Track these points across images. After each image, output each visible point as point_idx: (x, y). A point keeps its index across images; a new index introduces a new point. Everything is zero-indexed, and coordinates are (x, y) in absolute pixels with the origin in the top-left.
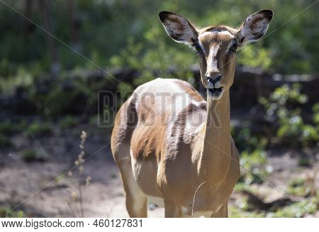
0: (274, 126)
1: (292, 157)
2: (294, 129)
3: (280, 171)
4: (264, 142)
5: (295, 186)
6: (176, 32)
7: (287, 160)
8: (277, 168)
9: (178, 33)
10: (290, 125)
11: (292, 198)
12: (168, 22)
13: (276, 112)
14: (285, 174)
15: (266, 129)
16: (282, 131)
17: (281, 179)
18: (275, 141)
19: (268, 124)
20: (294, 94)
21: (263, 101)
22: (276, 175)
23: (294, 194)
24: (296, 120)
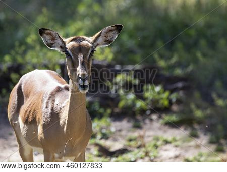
0: (116, 100)
1: (128, 121)
2: (130, 102)
3: (120, 130)
4: (109, 111)
5: (130, 140)
6: (50, 42)
7: (125, 124)
8: (118, 128)
9: (51, 42)
10: (127, 100)
11: (129, 148)
12: (45, 35)
14: (123, 133)
15: (110, 103)
16: (122, 104)
17: (121, 136)
18: (117, 110)
19: (112, 99)
22: (118, 133)
23: (130, 146)
24: (131, 96)
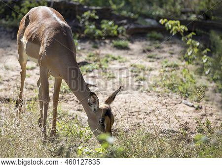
0: (82, 29)
1: (90, 43)
2: (92, 30)
3: (84, 49)
4: (77, 35)
5: (90, 56)
7: (87, 45)
8: (83, 47)
10: (90, 28)
11: (89, 62)
13: (84, 22)
14: (85, 51)
15: (79, 30)
16: (86, 31)
17: (84, 53)
18: (82, 35)
19: (80, 28)
20: (93, 15)
21: (78, 17)
22: (82, 51)
23: (90, 60)
24: (93, 27)
